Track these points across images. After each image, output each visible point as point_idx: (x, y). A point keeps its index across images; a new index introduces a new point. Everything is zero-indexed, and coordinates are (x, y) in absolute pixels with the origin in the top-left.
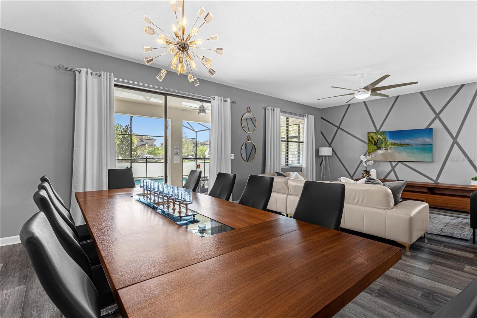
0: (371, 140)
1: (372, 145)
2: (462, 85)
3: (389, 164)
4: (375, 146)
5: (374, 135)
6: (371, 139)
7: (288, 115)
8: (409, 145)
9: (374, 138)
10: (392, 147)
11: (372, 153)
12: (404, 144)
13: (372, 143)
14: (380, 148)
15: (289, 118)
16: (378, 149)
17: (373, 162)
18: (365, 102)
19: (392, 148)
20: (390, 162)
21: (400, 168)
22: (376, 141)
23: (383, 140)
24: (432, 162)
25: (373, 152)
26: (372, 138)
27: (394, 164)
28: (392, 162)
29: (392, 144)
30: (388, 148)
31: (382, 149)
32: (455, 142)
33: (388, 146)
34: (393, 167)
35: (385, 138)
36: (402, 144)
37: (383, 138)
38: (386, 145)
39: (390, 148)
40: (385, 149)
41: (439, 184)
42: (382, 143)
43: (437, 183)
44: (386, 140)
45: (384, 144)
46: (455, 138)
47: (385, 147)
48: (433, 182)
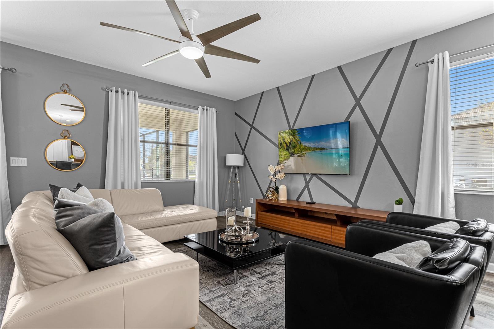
0: (283, 143)
1: (284, 150)
2: (389, 49)
3: (302, 177)
7: (168, 106)
8: (325, 149)
9: (286, 140)
10: (306, 152)
11: (284, 162)
12: (319, 148)
13: (284, 148)
14: (293, 154)
15: (171, 111)
16: (291, 156)
17: (283, 175)
18: (278, 87)
19: (306, 154)
20: (304, 175)
21: (315, 183)
22: (288, 144)
23: (296, 143)
24: (350, 175)
25: (285, 159)
26: (284, 140)
27: (308, 178)
28: (306, 175)
29: (306, 149)
30: (301, 154)
31: (295, 156)
32: (379, 143)
33: (301, 152)
34: (307, 183)
35: (298, 140)
36: (317, 148)
37: (296, 140)
38: (299, 149)
39: (304, 153)
40: (298, 156)
41: (358, 209)
42: (295, 147)
43: (355, 208)
44: (299, 143)
45: (297, 148)
46: (378, 137)
47: (298, 153)
48: (351, 206)
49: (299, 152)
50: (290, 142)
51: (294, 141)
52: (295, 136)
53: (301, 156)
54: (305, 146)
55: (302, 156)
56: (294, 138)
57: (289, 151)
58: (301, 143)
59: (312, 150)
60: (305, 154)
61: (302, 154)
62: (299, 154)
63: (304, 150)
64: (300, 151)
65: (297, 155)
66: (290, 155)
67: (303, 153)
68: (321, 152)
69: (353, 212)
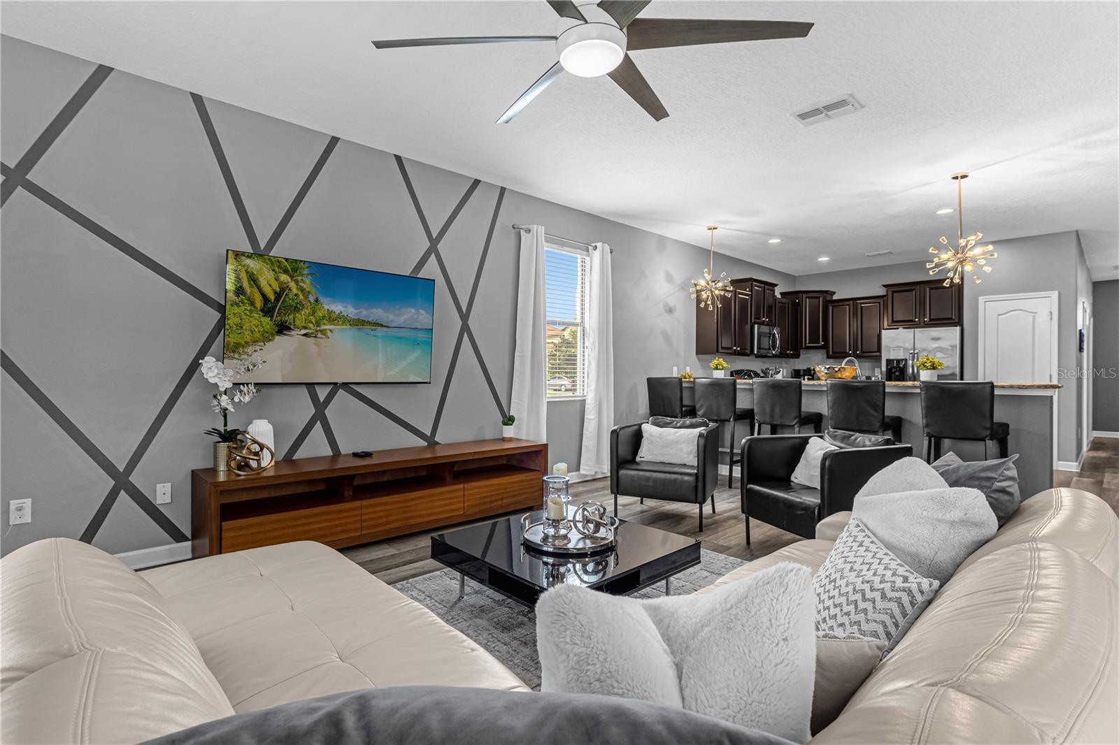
0: (248, 290)
1: (251, 311)
3: (305, 391)
4: (267, 319)
5: (261, 269)
6: (246, 284)
8: (382, 326)
9: (263, 283)
10: (334, 327)
11: (250, 350)
12: (369, 323)
13: (252, 304)
14: (289, 329)
16: (280, 332)
19: (331, 331)
20: (310, 387)
21: (342, 409)
22: (272, 297)
23: (301, 297)
24: (430, 382)
25: (255, 342)
26: (253, 279)
27: (322, 393)
28: (315, 386)
29: (333, 319)
30: (317, 331)
31: (293, 333)
32: (465, 328)
33: (318, 324)
34: (320, 407)
35: (309, 292)
36: (364, 321)
37: (302, 289)
38: (312, 317)
39: (325, 330)
40: (305, 335)
41: (437, 447)
42: (296, 307)
43: (432, 443)
44: (312, 299)
45: (303, 313)
46: (465, 317)
47: (306, 328)
48: (426, 444)
49: (311, 325)
50: (278, 290)
51: (295, 291)
52: (299, 278)
53: (315, 337)
54: (330, 312)
55: (319, 335)
56: (296, 282)
57: (271, 317)
58: (317, 301)
59: (351, 325)
60: (329, 332)
61: (321, 331)
62: (310, 329)
63: (325, 321)
64: (313, 321)
65: (304, 332)
66: (277, 329)
67: (324, 327)
68: (372, 333)
69: (428, 455)
